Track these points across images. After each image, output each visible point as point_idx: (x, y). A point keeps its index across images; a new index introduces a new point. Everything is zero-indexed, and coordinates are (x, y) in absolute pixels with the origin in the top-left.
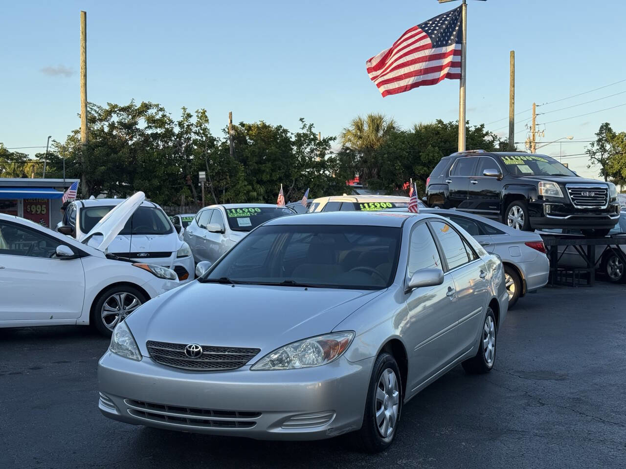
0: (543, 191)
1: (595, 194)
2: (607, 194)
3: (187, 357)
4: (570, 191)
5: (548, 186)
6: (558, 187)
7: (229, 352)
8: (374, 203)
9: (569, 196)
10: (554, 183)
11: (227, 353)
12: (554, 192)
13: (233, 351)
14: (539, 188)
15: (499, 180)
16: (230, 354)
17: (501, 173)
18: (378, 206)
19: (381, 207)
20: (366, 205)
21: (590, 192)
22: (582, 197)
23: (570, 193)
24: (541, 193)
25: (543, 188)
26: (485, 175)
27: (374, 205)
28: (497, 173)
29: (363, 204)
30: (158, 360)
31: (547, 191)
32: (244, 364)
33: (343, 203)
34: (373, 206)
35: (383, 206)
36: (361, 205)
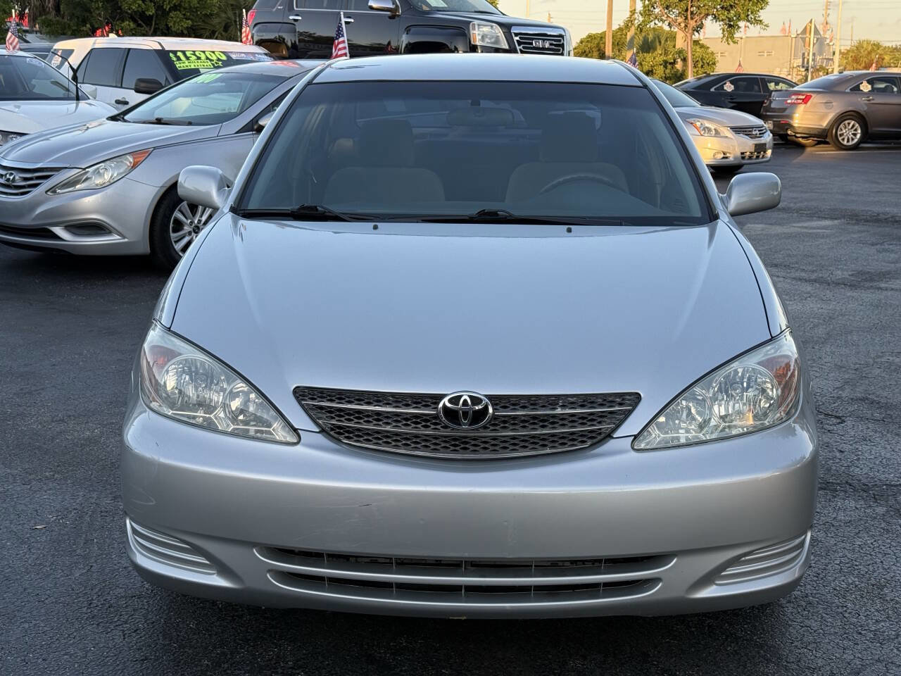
0: (478, 38)
1: (551, 44)
2: (563, 44)
3: (445, 427)
4: (517, 38)
5: (486, 29)
6: (499, 32)
7: (563, 406)
8: (194, 52)
9: (517, 45)
10: (495, 25)
11: (559, 411)
12: (493, 40)
13: (573, 405)
14: (472, 32)
15: (392, 17)
16: (568, 411)
17: (397, 6)
18: (203, 56)
19: (207, 58)
20: (179, 54)
21: (544, 40)
22: (534, 48)
23: (517, 41)
24: (475, 40)
25: (476, 32)
26: (371, 8)
27: (195, 55)
28: (391, 6)
29: (175, 52)
30: (348, 438)
31: (483, 38)
32: (609, 436)
33: (129, 49)
34: (194, 57)
35: (210, 57)
36: (171, 55)
